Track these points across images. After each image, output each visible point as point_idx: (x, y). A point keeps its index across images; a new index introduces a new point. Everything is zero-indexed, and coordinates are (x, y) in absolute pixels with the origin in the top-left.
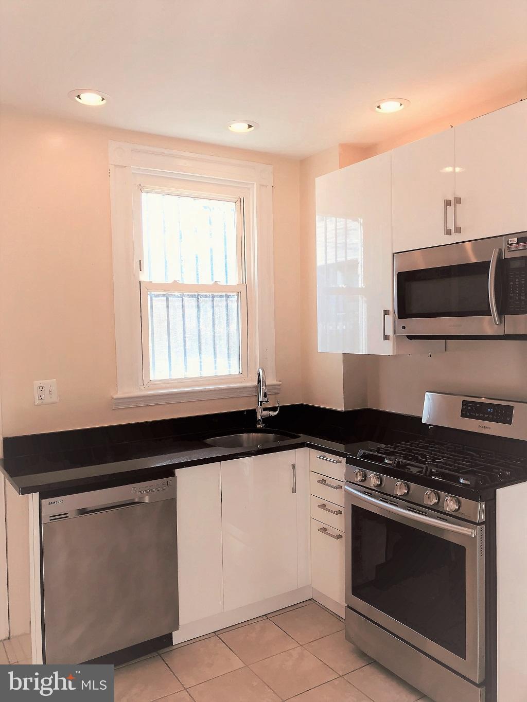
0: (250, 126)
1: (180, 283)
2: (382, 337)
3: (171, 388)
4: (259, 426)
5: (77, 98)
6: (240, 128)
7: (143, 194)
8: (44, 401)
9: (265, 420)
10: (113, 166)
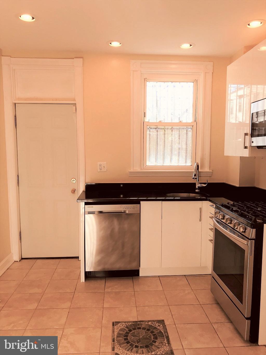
0: (191, 45)
1: (163, 122)
2: (243, 147)
3: (156, 169)
4: (197, 191)
5: (110, 44)
6: (186, 46)
7: (148, 82)
8: (101, 171)
9: (199, 188)
10: (132, 71)
